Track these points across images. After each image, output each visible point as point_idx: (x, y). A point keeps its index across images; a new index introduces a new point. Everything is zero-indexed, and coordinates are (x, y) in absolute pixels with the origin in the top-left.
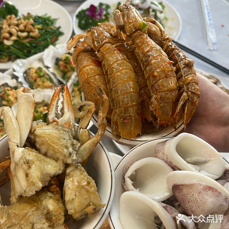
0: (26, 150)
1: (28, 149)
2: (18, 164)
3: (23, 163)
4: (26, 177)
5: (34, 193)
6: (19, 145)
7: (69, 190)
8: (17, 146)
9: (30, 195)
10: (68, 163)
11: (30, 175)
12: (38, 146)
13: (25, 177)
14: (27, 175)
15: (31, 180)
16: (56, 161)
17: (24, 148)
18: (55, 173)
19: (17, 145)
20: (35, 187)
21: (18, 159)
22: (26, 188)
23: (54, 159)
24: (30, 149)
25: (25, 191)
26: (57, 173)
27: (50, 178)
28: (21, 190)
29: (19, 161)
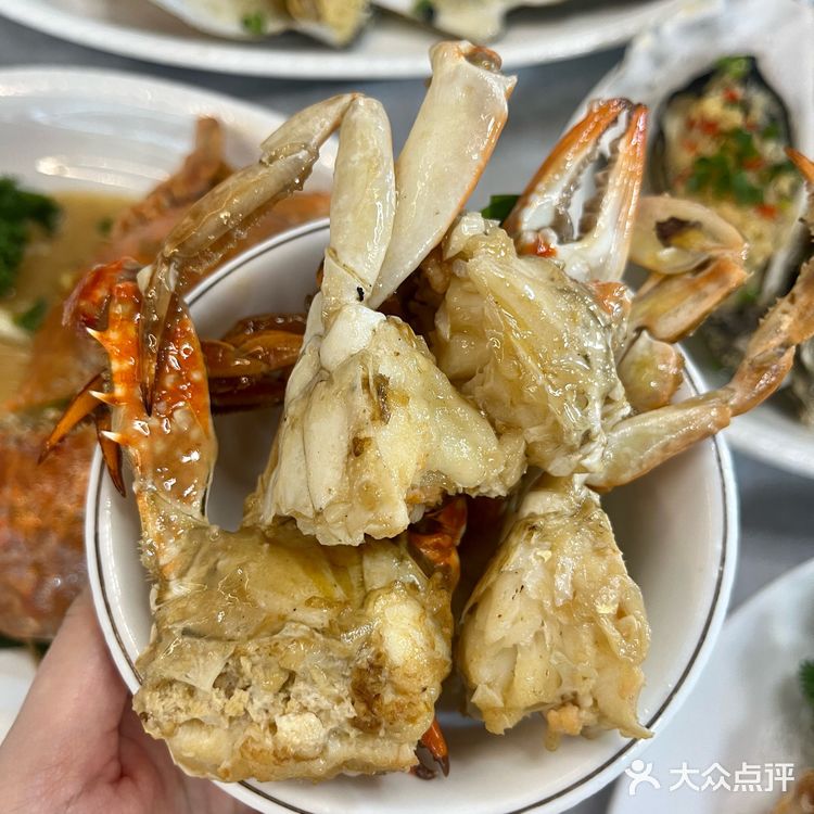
0: (392, 329)
1: (398, 326)
2: (334, 377)
3: (359, 382)
4: (348, 456)
5: (358, 540)
6: (367, 295)
7: (517, 601)
8: (356, 294)
9: (334, 542)
10: (550, 469)
11: (370, 454)
12: (444, 329)
13: (346, 451)
14: (357, 447)
15: (366, 477)
16: (499, 435)
17: (381, 316)
18: (472, 487)
19: (360, 290)
20: (371, 515)
21: (342, 358)
22: (331, 504)
23: (492, 424)
24: (406, 331)
25: (319, 514)
26: (483, 491)
27: (440, 498)
28: (305, 499)
29: (344, 366)
